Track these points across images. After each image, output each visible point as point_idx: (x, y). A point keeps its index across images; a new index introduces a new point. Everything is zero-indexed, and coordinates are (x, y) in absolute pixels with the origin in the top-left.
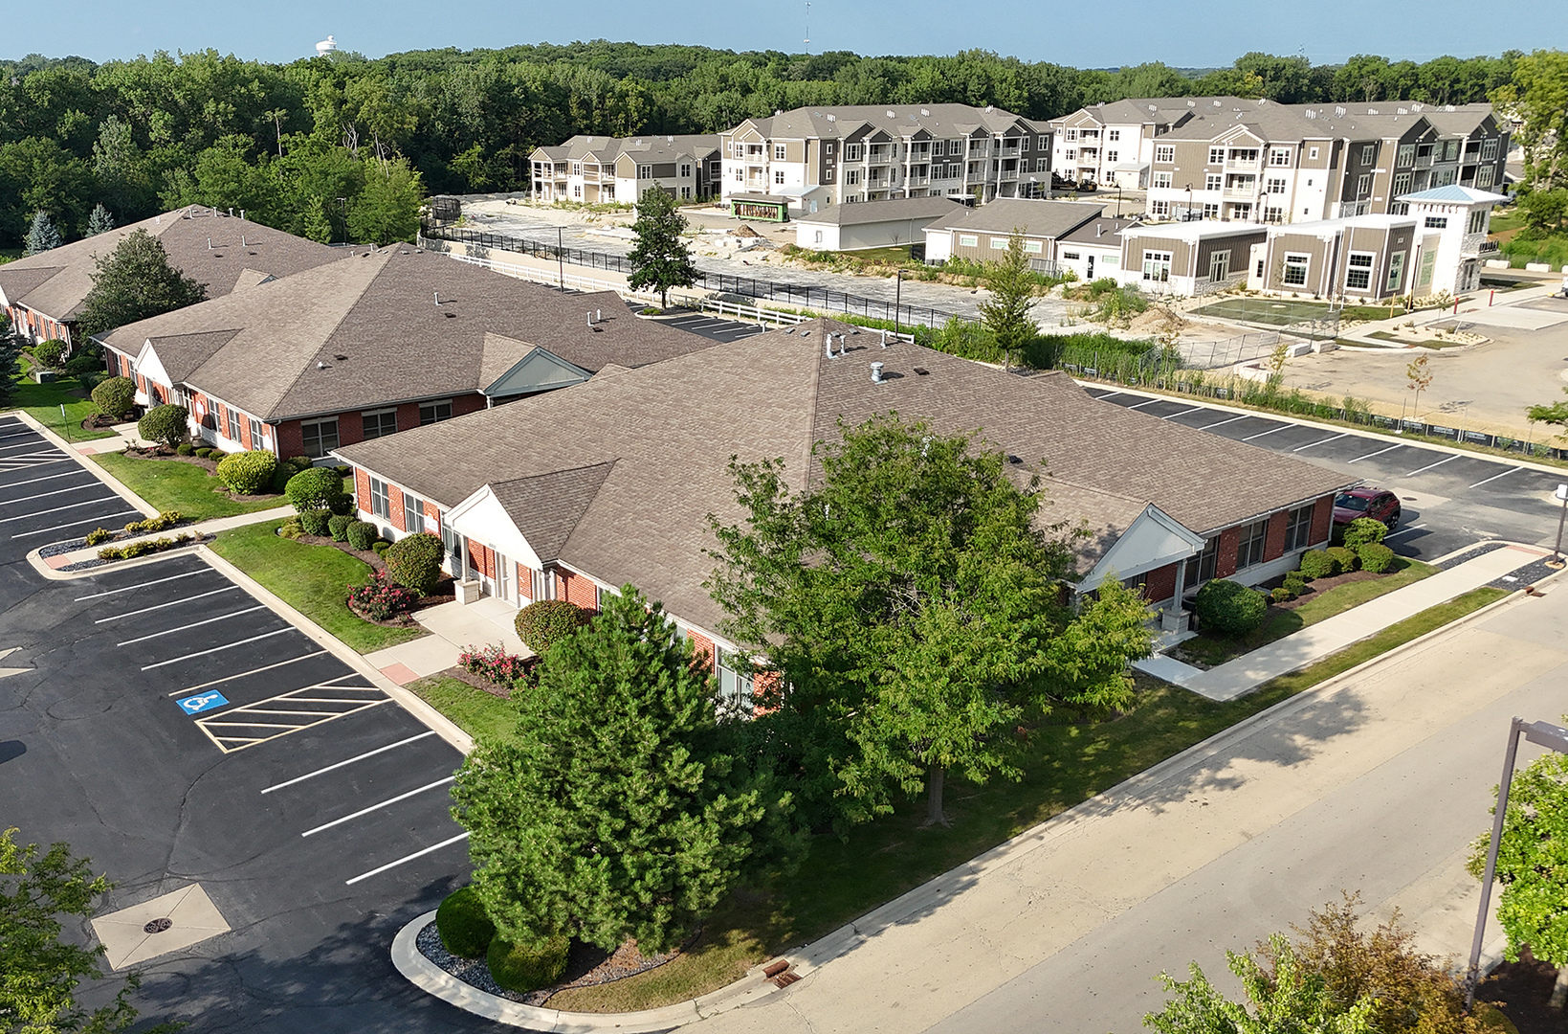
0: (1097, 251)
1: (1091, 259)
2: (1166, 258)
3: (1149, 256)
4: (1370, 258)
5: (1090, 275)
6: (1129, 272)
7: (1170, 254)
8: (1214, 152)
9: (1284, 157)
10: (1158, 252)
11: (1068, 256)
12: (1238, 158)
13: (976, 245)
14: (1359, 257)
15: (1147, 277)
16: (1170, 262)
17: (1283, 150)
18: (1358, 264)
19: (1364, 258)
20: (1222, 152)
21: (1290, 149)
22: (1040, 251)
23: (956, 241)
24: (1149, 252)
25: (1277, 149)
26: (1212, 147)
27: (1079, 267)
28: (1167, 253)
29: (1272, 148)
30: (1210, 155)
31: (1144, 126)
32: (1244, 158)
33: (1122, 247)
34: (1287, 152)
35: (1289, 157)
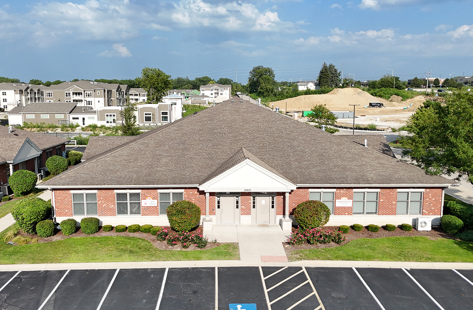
0: (86, 116)
1: (84, 119)
2: (114, 116)
3: (107, 116)
4: (167, 112)
5: (84, 124)
6: (100, 121)
7: (115, 114)
8: (67, 93)
9: (90, 94)
10: (111, 114)
11: (73, 118)
12: (75, 95)
13: (34, 118)
14: (164, 112)
15: (108, 122)
16: (115, 117)
17: (89, 92)
18: (164, 114)
19: (165, 112)
20: (69, 93)
21: (91, 92)
22: (63, 118)
23: (25, 117)
24: (107, 114)
25: (87, 92)
26: (65, 92)
27: (80, 122)
28: (114, 114)
29: (86, 92)
30: (65, 94)
31: (15, 91)
32: (76, 95)
33: (97, 114)
34: (91, 93)
35: (92, 94)
